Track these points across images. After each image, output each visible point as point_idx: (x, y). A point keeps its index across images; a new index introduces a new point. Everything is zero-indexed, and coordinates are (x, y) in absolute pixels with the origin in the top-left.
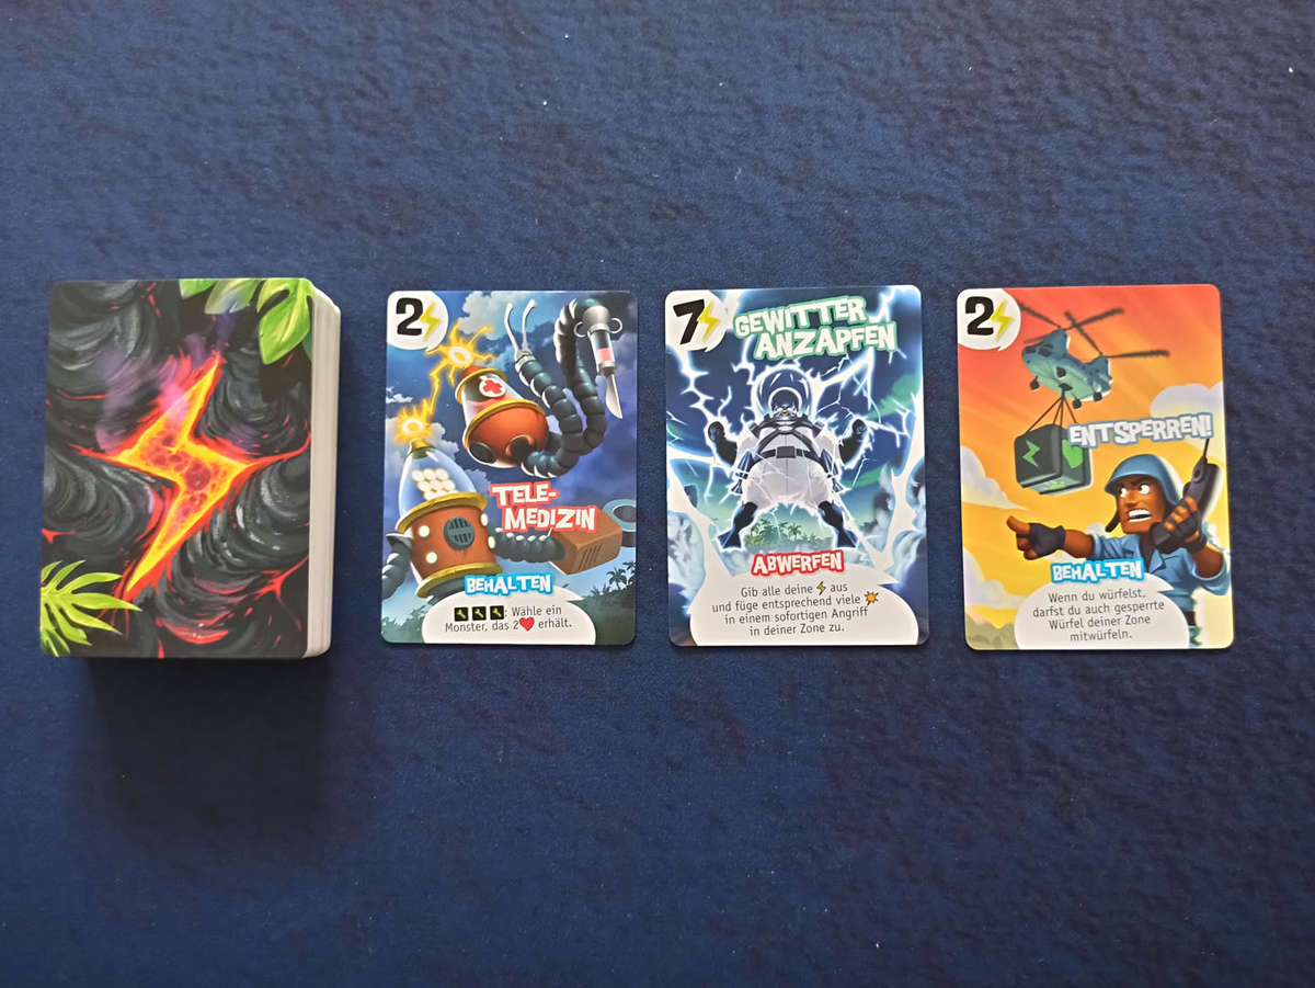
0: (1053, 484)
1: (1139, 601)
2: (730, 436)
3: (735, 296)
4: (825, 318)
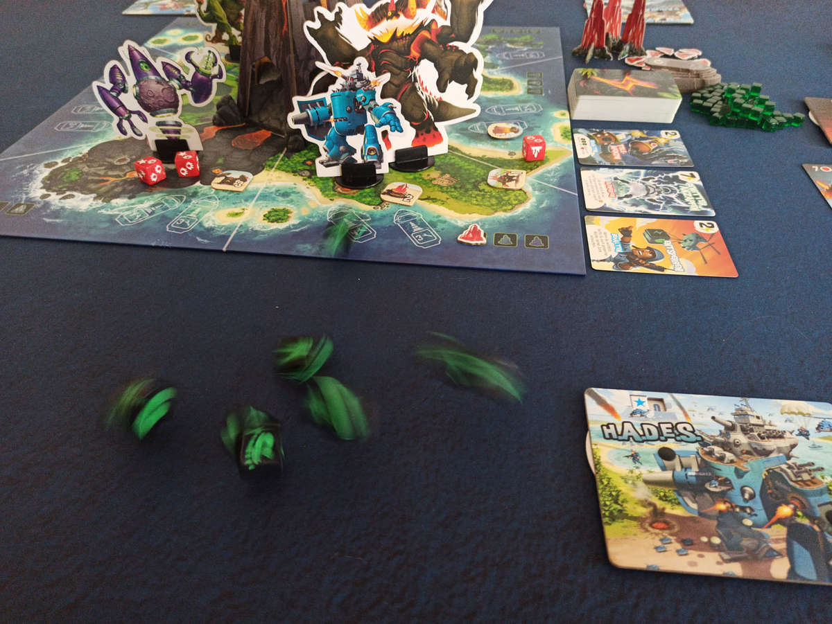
0: (647, 236)
1: (607, 250)
2: (651, 180)
3: (701, 183)
4: (697, 198)
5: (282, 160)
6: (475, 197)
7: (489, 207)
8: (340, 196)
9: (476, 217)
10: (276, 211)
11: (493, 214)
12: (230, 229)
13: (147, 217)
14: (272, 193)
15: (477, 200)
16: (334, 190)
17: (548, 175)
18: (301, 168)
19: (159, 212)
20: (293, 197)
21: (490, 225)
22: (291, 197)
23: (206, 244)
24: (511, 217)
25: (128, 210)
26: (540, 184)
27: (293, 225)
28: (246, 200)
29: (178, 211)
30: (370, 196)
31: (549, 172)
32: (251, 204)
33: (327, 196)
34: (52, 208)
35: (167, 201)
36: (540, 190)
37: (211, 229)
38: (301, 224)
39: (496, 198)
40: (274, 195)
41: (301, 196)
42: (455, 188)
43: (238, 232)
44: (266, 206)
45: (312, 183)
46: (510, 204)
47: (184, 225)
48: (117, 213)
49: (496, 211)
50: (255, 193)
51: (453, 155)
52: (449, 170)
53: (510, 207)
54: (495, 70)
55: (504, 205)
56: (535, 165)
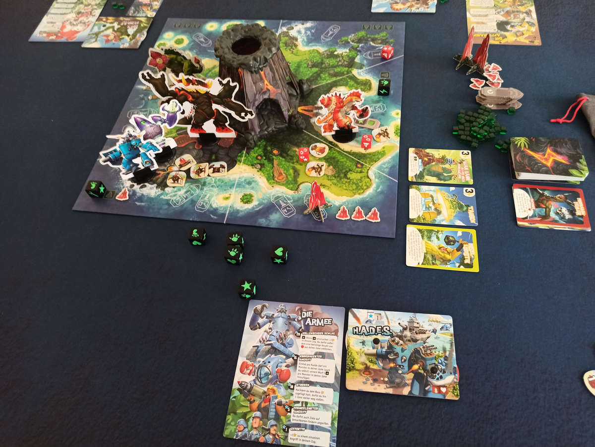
5: (245, 156)
6: (345, 184)
7: (352, 191)
8: (277, 184)
9: (344, 199)
10: (246, 195)
11: (353, 196)
12: (225, 208)
13: (185, 201)
14: (243, 182)
15: (346, 186)
16: (274, 180)
17: (384, 166)
18: (255, 162)
19: (190, 198)
20: (253, 185)
21: (351, 204)
22: (252, 185)
23: (216, 219)
24: (362, 198)
25: (174, 196)
26: (379, 173)
27: (256, 205)
28: (230, 188)
29: (198, 196)
30: (292, 184)
31: (384, 164)
32: (233, 190)
33: (270, 183)
34: (138, 194)
35: (192, 188)
36: (378, 178)
37: (216, 209)
38: (259, 205)
39: (356, 184)
40: (244, 184)
41: (258, 184)
42: (335, 177)
43: (230, 211)
44: (241, 192)
45: (262, 174)
46: (363, 189)
47: (203, 206)
48: (170, 198)
49: (355, 194)
50: (233, 182)
51: (335, 150)
52: (332, 162)
53: (362, 191)
54: (362, 70)
55: (359, 190)
56: (378, 158)
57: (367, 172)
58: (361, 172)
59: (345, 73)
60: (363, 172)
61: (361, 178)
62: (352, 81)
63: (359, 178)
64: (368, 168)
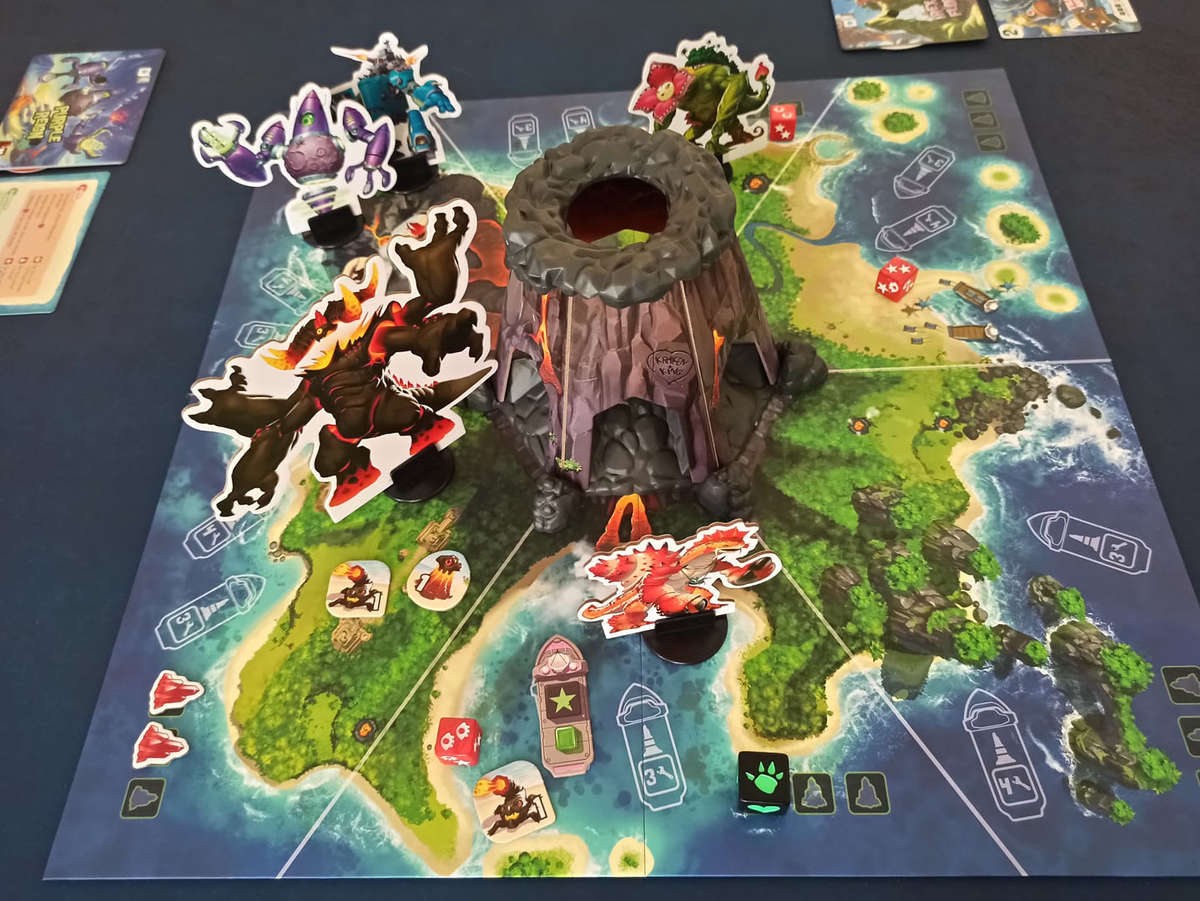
6: (289, 690)
7: (257, 716)
8: (312, 491)
9: (228, 695)
13: (277, 296)
15: (280, 693)
26: (325, 805)
30: (308, 532)
31: (368, 820)
39: (283, 729)
42: (321, 655)
46: (260, 752)
47: (254, 336)
49: (241, 727)
51: (441, 640)
52: (387, 638)
53: (251, 751)
54: (882, 692)
55: (259, 741)
56: (396, 795)
57: (332, 762)
58: (335, 739)
59: (851, 628)
60: (334, 747)
61: (311, 743)
62: (803, 658)
63: (310, 735)
64: (350, 762)
